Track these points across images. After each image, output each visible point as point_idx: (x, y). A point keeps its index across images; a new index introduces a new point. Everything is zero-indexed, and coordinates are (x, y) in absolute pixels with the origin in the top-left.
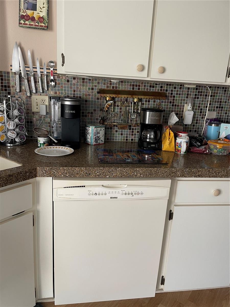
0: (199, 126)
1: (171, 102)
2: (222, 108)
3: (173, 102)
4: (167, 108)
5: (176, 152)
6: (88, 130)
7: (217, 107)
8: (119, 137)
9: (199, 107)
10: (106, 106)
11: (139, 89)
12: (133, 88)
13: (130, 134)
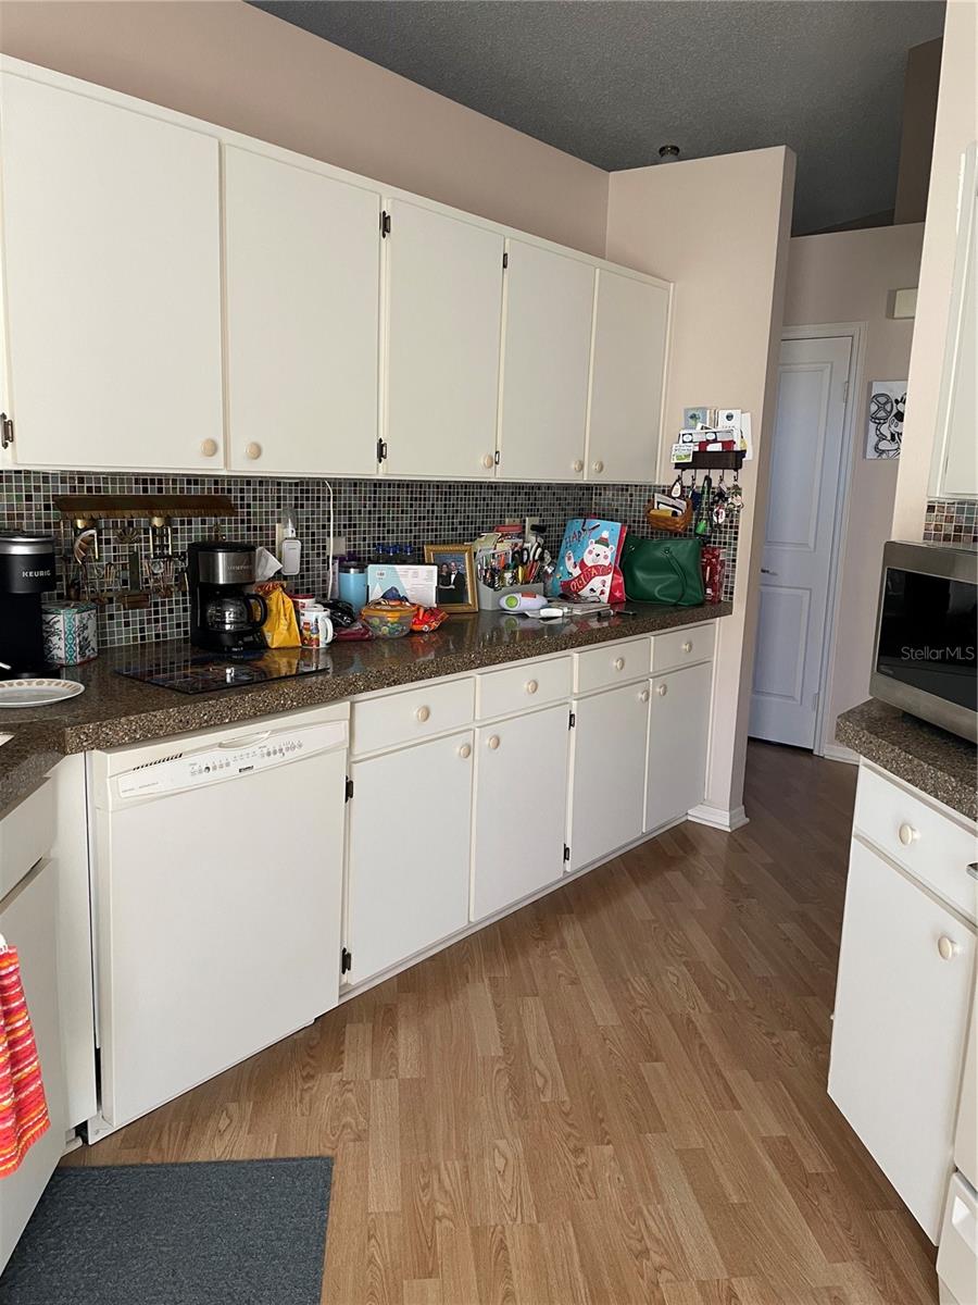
0: (313, 576)
1: (242, 522)
2: (355, 526)
3: (249, 521)
4: (236, 537)
5: (305, 648)
6: (55, 623)
7: (345, 526)
8: (120, 633)
9: (308, 528)
10: (77, 545)
11: (160, 490)
12: (145, 490)
13: (149, 622)
